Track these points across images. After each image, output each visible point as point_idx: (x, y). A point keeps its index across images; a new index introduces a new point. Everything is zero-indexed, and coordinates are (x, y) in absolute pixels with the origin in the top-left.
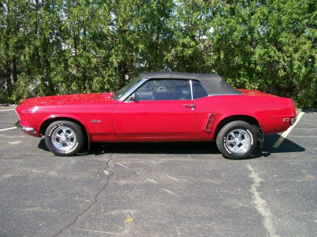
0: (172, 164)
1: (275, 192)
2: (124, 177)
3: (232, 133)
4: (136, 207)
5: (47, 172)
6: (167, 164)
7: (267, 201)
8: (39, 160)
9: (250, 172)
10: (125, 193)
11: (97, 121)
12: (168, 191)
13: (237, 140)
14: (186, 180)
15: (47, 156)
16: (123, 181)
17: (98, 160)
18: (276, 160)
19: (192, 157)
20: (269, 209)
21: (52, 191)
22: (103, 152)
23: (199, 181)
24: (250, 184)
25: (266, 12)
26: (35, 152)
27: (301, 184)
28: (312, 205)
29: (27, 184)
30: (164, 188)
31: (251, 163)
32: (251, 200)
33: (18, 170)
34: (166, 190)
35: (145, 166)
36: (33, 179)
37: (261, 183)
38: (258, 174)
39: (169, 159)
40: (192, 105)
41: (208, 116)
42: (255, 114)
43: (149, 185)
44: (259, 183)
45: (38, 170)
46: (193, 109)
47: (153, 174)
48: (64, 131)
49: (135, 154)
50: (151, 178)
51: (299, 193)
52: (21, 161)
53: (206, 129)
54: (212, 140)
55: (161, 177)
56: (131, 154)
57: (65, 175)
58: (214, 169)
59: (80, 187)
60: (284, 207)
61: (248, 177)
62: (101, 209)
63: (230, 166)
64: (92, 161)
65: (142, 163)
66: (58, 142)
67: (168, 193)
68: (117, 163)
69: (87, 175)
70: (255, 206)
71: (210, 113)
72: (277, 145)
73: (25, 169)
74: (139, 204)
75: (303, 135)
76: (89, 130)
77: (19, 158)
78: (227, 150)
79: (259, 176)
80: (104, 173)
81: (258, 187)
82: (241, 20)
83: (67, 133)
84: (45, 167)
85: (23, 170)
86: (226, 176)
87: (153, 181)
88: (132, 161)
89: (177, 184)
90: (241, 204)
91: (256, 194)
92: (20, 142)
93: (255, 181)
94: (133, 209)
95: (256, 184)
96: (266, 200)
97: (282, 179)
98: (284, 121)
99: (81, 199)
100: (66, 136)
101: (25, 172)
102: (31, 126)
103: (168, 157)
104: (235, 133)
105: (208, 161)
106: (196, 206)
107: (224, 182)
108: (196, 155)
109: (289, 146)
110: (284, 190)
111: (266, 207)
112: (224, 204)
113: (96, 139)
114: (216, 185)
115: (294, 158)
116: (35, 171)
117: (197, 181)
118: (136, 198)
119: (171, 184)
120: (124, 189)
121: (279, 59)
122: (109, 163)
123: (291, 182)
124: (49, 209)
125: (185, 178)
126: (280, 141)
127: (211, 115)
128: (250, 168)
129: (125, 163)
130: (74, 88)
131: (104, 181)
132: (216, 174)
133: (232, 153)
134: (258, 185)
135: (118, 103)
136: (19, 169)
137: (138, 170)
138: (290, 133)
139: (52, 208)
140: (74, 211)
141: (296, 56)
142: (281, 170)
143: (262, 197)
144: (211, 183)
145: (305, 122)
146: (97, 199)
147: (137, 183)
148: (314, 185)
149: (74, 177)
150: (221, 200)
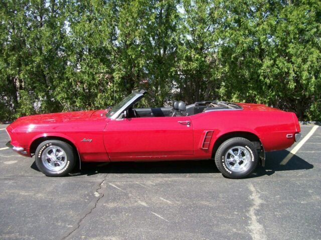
0: (168, 184)
1: (275, 216)
2: (114, 200)
3: (230, 151)
4: (119, 234)
5: (35, 195)
6: (163, 184)
7: (265, 227)
8: (30, 181)
9: (251, 193)
10: (111, 218)
11: (88, 140)
12: (158, 215)
13: (237, 158)
14: (179, 203)
15: (39, 177)
16: (112, 204)
17: (91, 181)
18: (281, 179)
19: (190, 177)
20: (265, 236)
21: (35, 215)
22: (97, 172)
23: (194, 204)
24: (249, 207)
25: (274, 23)
26: (28, 173)
27: (305, 206)
28: (314, 231)
29: (11, 208)
30: (155, 212)
31: (253, 183)
32: (247, 225)
33: (6, 193)
34: (156, 214)
35: (139, 187)
36: (18, 202)
37: (262, 205)
38: (259, 195)
39: (166, 179)
40: (187, 122)
41: (205, 133)
42: (255, 129)
43: (138, 208)
44: (259, 206)
45: (26, 193)
46: (188, 126)
47: (145, 196)
48: (54, 150)
49: (131, 174)
50: (142, 201)
51: (301, 217)
52: (11, 182)
53: (203, 147)
54: (210, 158)
55: (154, 199)
56: (127, 174)
57: (53, 198)
58: (212, 190)
59: (65, 211)
60: (283, 234)
61: (247, 199)
62: (81, 236)
63: (230, 186)
64: (84, 182)
65: (137, 184)
66: (49, 162)
67: (157, 218)
68: (110, 184)
69: (76, 197)
70: (250, 232)
71: (207, 130)
72: (285, 162)
73: (13, 191)
74: (124, 230)
75: (315, 150)
76: (80, 150)
77: (10, 179)
78: (227, 170)
79: (259, 198)
80: (93, 195)
81: (257, 210)
82: (247, 32)
83: (57, 153)
84: (34, 189)
85: (11, 192)
86: (223, 198)
87: (144, 204)
88: (127, 181)
89: (170, 207)
90: (235, 230)
91: (254, 218)
92: (16, 162)
93: (255, 203)
94: (116, 235)
95: (255, 207)
96: (264, 225)
97: (284, 201)
98: (287, 137)
99: (63, 224)
100: (57, 156)
101: (12, 195)
102: (20, 146)
103: (166, 177)
104: (234, 150)
105: (208, 182)
106: (184, 233)
107: (220, 205)
108: (195, 174)
109: (298, 163)
110: (285, 213)
111: (262, 233)
112: (215, 229)
113: (87, 158)
114: (212, 208)
115: (302, 176)
116: (23, 193)
117: (191, 203)
118: (121, 223)
119: (163, 207)
120: (111, 213)
121: (289, 70)
122: (102, 184)
123: (294, 204)
124: (27, 236)
125: (179, 201)
126: (289, 157)
127: (207, 133)
128: (252, 188)
129: (119, 184)
130: (78, 105)
131: (92, 204)
132: (213, 196)
133: (233, 172)
134: (258, 208)
135: (109, 121)
136: (7, 191)
137: (131, 192)
138: (301, 149)
139: (30, 235)
140: (53, 237)
141: (306, 67)
142: (285, 190)
143: (259, 221)
144: (205, 206)
145: (319, 135)
146: (80, 224)
147: (126, 206)
148: (319, 207)
149: (62, 200)
150: (213, 225)
